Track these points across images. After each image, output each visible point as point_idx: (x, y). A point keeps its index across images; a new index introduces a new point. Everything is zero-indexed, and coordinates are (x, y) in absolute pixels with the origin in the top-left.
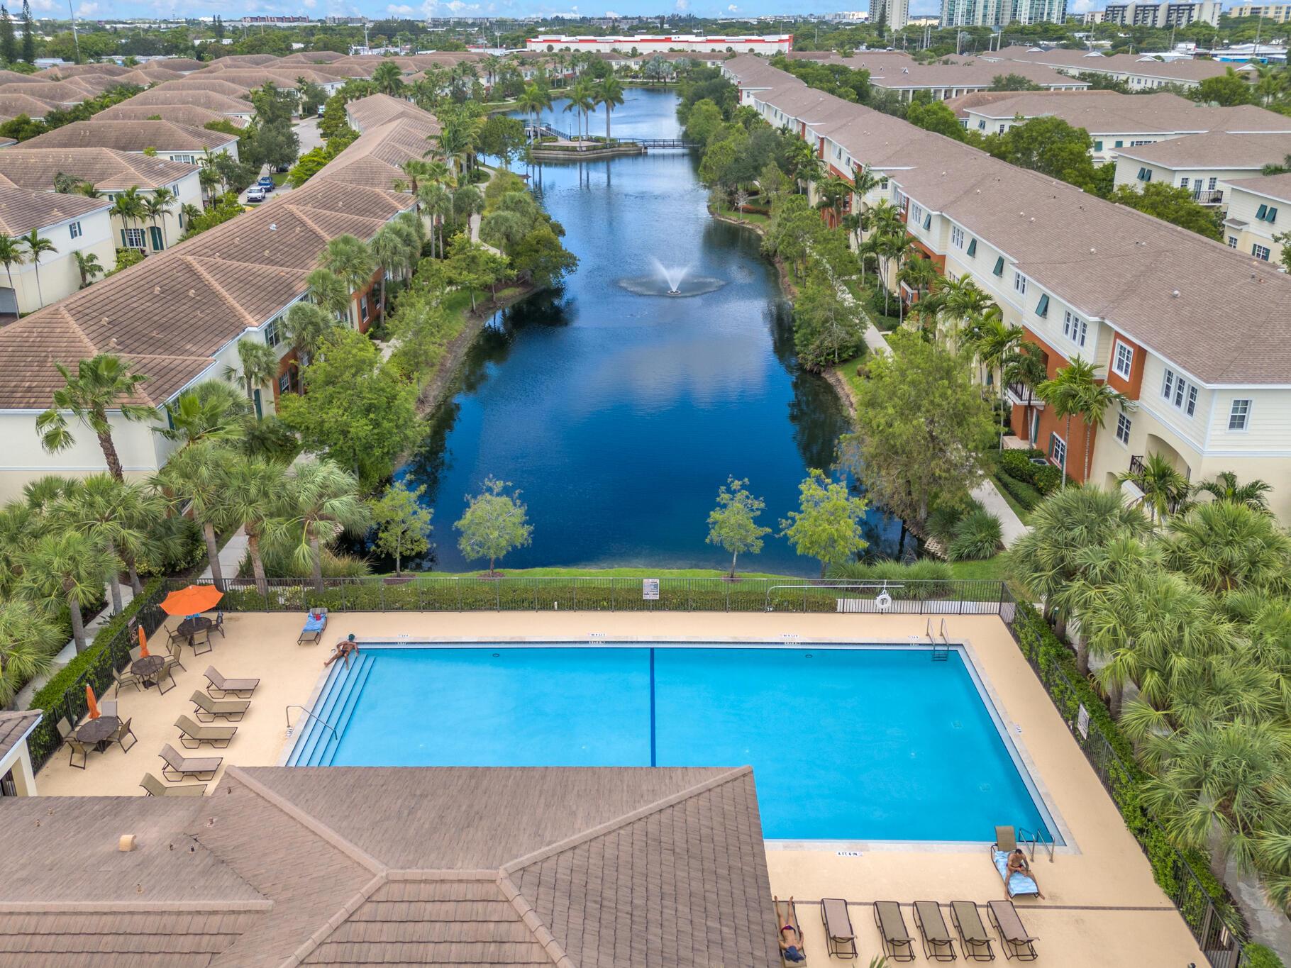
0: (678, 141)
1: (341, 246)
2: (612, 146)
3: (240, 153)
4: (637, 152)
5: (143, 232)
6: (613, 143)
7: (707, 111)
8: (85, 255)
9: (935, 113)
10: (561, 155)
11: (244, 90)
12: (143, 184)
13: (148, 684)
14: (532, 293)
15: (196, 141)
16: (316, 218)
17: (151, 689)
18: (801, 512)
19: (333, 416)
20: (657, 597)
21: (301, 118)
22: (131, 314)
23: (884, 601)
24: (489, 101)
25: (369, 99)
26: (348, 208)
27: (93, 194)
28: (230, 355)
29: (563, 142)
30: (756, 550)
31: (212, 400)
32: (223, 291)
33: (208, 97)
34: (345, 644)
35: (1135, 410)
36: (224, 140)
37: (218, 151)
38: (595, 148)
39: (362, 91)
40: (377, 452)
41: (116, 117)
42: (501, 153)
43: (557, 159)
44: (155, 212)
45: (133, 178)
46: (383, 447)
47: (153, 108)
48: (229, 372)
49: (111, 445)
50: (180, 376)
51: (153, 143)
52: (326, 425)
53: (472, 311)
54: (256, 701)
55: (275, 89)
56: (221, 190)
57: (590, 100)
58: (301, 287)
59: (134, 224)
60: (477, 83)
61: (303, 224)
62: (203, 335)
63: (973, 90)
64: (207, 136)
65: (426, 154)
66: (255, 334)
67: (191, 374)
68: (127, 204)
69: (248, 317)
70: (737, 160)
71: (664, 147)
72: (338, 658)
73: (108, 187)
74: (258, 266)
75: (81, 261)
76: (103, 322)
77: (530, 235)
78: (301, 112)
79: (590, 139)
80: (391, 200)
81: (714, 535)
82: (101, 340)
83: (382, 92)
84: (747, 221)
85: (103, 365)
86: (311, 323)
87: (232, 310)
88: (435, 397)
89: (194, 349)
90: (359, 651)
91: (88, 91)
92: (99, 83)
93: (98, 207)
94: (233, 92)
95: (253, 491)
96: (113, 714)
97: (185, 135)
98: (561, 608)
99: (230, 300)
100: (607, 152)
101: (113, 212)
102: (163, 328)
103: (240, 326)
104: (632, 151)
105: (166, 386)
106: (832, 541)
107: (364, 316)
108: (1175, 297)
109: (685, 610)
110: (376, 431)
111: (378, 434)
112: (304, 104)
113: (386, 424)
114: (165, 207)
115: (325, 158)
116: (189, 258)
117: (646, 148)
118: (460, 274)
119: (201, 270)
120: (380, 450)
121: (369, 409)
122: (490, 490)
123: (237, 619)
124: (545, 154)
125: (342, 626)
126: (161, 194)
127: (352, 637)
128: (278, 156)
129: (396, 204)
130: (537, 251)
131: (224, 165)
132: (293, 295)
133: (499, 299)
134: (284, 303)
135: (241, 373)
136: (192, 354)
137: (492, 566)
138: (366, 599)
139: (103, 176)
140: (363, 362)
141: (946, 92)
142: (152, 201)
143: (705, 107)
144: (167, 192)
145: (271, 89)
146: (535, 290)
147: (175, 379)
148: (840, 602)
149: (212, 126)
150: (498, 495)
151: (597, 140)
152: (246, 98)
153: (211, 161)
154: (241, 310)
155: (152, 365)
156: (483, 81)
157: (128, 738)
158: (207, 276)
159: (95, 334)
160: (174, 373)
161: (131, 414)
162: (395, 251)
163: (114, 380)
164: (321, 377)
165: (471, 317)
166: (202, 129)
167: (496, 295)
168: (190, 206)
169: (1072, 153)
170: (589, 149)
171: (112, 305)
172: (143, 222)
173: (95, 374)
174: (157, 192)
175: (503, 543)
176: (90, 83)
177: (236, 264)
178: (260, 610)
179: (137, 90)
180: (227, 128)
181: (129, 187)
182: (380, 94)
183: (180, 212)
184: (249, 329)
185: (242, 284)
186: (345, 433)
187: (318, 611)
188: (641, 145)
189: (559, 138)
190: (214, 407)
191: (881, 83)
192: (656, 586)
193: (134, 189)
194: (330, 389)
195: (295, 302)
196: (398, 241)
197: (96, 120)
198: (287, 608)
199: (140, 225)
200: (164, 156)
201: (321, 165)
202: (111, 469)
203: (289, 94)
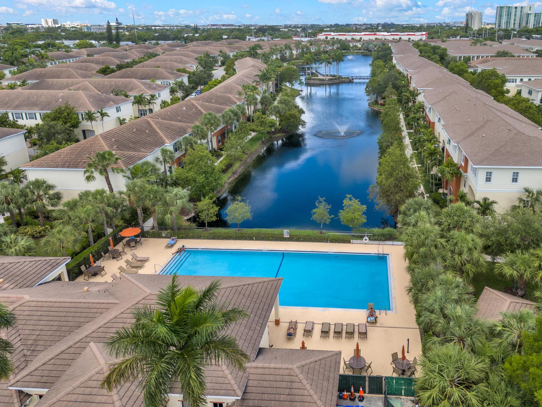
0: (370, 76)
1: (208, 116)
2: (339, 79)
3: (189, 81)
4: (350, 81)
5: (146, 111)
6: (340, 77)
7: (378, 64)
8: (121, 119)
9: (459, 67)
10: (318, 82)
11: (196, 56)
12: (146, 93)
13: (114, 258)
14: (288, 135)
15: (171, 76)
16: (202, 106)
17: (115, 259)
18: (344, 210)
19: (191, 174)
20: (289, 237)
21: (220, 66)
22: (123, 138)
23: (366, 240)
24: (296, 60)
25: (244, 59)
26: (216, 102)
27: (127, 96)
28: (158, 153)
29: (320, 77)
30: (327, 223)
31: (145, 167)
32: (159, 131)
33: (181, 59)
34: (181, 248)
35: (466, 177)
36: (182, 76)
37: (179, 80)
38: (332, 79)
39: (243, 56)
40: (207, 188)
41: (143, 67)
42: (290, 82)
43: (316, 84)
44: (150, 103)
45: (143, 90)
46: (209, 187)
47: (158, 63)
48: (157, 159)
49: (109, 181)
50: (137, 159)
51: (154, 77)
52: (189, 178)
53: (263, 142)
54: (146, 264)
55: (209, 55)
56: (179, 94)
57: (331, 60)
58: (190, 131)
59: (142, 107)
60: (291, 53)
61: (197, 108)
62: (149, 146)
63: (488, 57)
64: (176, 74)
65: (253, 82)
66: (169, 146)
67: (141, 159)
68: (139, 100)
69: (166, 140)
70: (379, 85)
71: (364, 79)
72: (177, 252)
73: (133, 94)
74: (174, 122)
75: (120, 120)
76: (113, 141)
77: (288, 113)
78: (220, 64)
79: (331, 76)
80: (235, 100)
81: (315, 217)
82: (111, 146)
83: (250, 56)
84: (381, 109)
85: (107, 154)
86: (190, 143)
87: (161, 138)
88: (240, 172)
89: (144, 150)
90: (185, 251)
91: (137, 56)
92: (142, 53)
93: (128, 101)
94: (192, 56)
95: (152, 196)
96: (100, 265)
97: (166, 73)
98: (256, 239)
99: (161, 134)
100: (337, 81)
101: (134, 103)
102: (134, 143)
103: (163, 143)
104: (347, 80)
105: (131, 162)
106: (353, 220)
107: (219, 142)
108: (483, 137)
109: (299, 241)
110: (206, 181)
111: (207, 182)
112: (221, 61)
113: (210, 179)
114: (154, 101)
115: (218, 83)
116: (149, 119)
117: (353, 79)
118: (257, 127)
119: (152, 123)
120: (208, 188)
121: (205, 172)
122: (238, 200)
123: (147, 240)
124: (312, 82)
125: (181, 243)
126: (153, 97)
127: (183, 246)
128: (203, 82)
129: (236, 101)
130: (289, 119)
131: (181, 85)
132: (186, 133)
133: (274, 138)
134: (181, 136)
135: (161, 159)
136: (143, 152)
137: (238, 227)
138: (191, 235)
139: (131, 90)
140: (202, 156)
141: (477, 57)
142: (149, 99)
143: (378, 63)
144: (155, 95)
145: (207, 55)
146: (290, 134)
147: (135, 160)
148: (351, 240)
149: (179, 70)
150: (240, 202)
151: (334, 76)
152: (196, 59)
153: (176, 84)
154: (164, 138)
155: (127, 155)
156: (294, 52)
157: (103, 272)
158: (154, 126)
159: (109, 144)
160: (134, 158)
161: (115, 170)
162: (230, 118)
163: (109, 159)
164: (188, 162)
165: (262, 144)
166: (175, 71)
167: (273, 136)
168: (165, 101)
169: (495, 84)
170: (329, 80)
171: (117, 135)
172: (145, 107)
173: (102, 157)
174: (151, 95)
175: (240, 218)
176: (139, 52)
177: (166, 121)
178: (155, 237)
179: (156, 55)
180: (184, 71)
181: (140, 93)
182: (248, 58)
183: (161, 103)
184: (166, 144)
185: (168, 129)
186: (195, 181)
187: (174, 238)
188: (351, 78)
189: (319, 75)
190: (146, 170)
191: (452, 53)
192: (288, 232)
193: (142, 94)
194: (191, 165)
195: (187, 135)
196: (231, 114)
197: (135, 68)
198: (165, 237)
199: (144, 108)
200: (159, 82)
201: (216, 85)
202: (110, 189)
203: (214, 57)
